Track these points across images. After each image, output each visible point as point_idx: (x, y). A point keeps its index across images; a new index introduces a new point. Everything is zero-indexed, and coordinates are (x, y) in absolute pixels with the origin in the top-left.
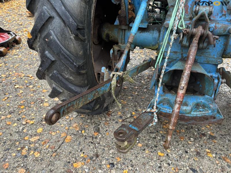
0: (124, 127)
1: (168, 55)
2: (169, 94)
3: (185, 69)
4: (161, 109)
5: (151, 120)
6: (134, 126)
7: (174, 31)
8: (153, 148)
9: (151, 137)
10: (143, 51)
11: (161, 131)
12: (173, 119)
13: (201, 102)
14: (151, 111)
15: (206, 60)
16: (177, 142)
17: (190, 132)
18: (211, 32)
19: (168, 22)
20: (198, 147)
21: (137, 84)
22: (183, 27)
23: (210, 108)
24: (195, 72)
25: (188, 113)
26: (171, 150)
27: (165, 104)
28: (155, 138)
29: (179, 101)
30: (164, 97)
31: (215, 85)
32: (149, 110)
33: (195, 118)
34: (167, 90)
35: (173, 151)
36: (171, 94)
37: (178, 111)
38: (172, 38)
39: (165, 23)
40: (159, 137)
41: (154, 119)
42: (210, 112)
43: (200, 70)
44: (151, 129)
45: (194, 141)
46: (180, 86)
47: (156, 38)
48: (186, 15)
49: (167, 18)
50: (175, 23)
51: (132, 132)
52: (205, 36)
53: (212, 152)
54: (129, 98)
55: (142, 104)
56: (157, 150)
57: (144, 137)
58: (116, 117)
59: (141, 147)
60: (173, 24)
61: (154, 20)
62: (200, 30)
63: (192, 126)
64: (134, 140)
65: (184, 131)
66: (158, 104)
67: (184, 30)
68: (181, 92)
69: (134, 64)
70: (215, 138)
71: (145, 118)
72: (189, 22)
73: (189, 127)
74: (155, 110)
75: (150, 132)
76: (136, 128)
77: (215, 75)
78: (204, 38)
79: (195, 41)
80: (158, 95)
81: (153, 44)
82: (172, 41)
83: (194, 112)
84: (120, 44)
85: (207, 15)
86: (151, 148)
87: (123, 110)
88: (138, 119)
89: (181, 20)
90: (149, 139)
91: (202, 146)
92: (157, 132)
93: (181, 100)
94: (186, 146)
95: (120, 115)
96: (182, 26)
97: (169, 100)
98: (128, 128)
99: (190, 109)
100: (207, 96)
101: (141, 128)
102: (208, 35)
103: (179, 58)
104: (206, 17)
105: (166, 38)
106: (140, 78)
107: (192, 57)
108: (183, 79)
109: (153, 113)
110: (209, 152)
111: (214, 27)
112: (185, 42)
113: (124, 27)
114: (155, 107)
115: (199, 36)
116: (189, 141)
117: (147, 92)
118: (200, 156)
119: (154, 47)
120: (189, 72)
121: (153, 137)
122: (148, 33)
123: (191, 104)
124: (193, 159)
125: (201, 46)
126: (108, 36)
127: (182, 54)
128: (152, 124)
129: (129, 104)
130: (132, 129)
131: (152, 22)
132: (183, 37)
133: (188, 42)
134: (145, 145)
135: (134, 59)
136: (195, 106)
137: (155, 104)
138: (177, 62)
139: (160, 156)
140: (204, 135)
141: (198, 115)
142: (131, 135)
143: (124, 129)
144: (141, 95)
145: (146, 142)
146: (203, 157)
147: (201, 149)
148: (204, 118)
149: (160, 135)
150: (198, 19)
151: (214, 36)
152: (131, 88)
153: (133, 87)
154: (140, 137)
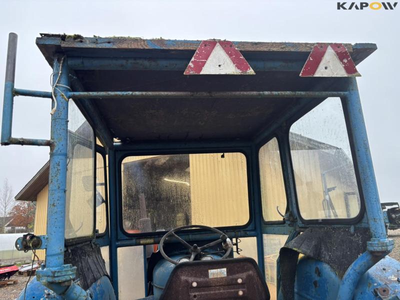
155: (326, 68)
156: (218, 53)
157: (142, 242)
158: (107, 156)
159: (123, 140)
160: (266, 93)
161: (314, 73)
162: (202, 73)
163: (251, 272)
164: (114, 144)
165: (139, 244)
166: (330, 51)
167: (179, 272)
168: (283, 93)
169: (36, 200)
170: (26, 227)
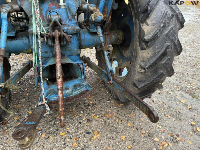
0: (20, 127)
1: (40, 55)
2: (53, 85)
3: (57, 63)
4: (50, 99)
5: (44, 110)
6: (31, 122)
7: (39, 36)
8: (55, 133)
9: (51, 125)
10: (23, 56)
11: (58, 116)
12: (60, 102)
13: (77, 83)
14: (42, 104)
15: (70, 53)
16: (72, 119)
17: (79, 107)
18: (66, 33)
19: (31, 29)
20: (86, 116)
21: (25, 87)
22: (45, 32)
23: (84, 85)
24: (64, 63)
25: (71, 94)
26: (70, 127)
27: (52, 94)
28: (55, 124)
29: (60, 88)
30: (50, 89)
31: (82, 69)
32: (40, 104)
33: (76, 96)
34: (51, 82)
35: (71, 127)
36: (54, 85)
37: (61, 95)
38: (39, 41)
39: (29, 30)
40: (58, 122)
41: (46, 109)
42: (84, 88)
44: (49, 118)
45: (83, 113)
46: (57, 76)
47: (27, 43)
48: (44, 22)
49: (30, 26)
50: (38, 30)
51: (29, 127)
52: (62, 36)
53: (96, 115)
54: (21, 101)
55: (35, 101)
56: (59, 133)
57: (46, 128)
58: (13, 123)
59: (45, 137)
60: (36, 30)
61: (21, 28)
62: (57, 33)
63: (79, 103)
64: (34, 133)
65: (75, 109)
66: (47, 96)
67: (46, 34)
68: (59, 81)
69: (17, 69)
70: (95, 104)
71: (38, 111)
72: (48, 28)
73: (78, 104)
74: (45, 101)
75: (49, 121)
76: (33, 123)
77: (80, 62)
78: (62, 38)
79: (56, 41)
80: (43, 89)
81: (27, 49)
82: (40, 44)
83: (74, 92)
85: (58, 22)
86: (54, 133)
87: (18, 114)
88: (33, 114)
89: (41, 27)
90: (50, 127)
91: (89, 114)
92: (55, 118)
93: (62, 87)
94: (79, 119)
95: (17, 119)
96: (43, 31)
97: (54, 90)
98: (24, 126)
99: (71, 90)
100: (79, 78)
101: (37, 120)
102: (64, 36)
103: (51, 56)
104: (58, 23)
105: (35, 42)
106: (27, 80)
107: (58, 53)
108: (57, 71)
109: (44, 105)
110: (94, 116)
111: (66, 29)
112: (50, 43)
114: (44, 99)
115: (58, 37)
116: (80, 114)
117: (37, 90)
118: (90, 121)
119: (28, 51)
120: (60, 64)
121: (53, 124)
122: (18, 40)
123: (71, 87)
124: (86, 125)
125: (62, 44)
127: (52, 52)
128: (46, 114)
129: (23, 106)
130: (29, 125)
131: (20, 30)
132: (47, 39)
133: (53, 42)
134: (48, 134)
135: (16, 64)
136: (74, 88)
137: (43, 97)
138: (50, 59)
139: (62, 136)
140: (88, 105)
141: (78, 93)
142: (29, 130)
143: (21, 128)
144: (33, 95)
145: (48, 130)
146: (92, 121)
147: (89, 116)
148: (82, 93)
149: (58, 120)
150: (53, 25)
151: (68, 36)
152: (21, 91)
153: (23, 89)
154: (42, 129)
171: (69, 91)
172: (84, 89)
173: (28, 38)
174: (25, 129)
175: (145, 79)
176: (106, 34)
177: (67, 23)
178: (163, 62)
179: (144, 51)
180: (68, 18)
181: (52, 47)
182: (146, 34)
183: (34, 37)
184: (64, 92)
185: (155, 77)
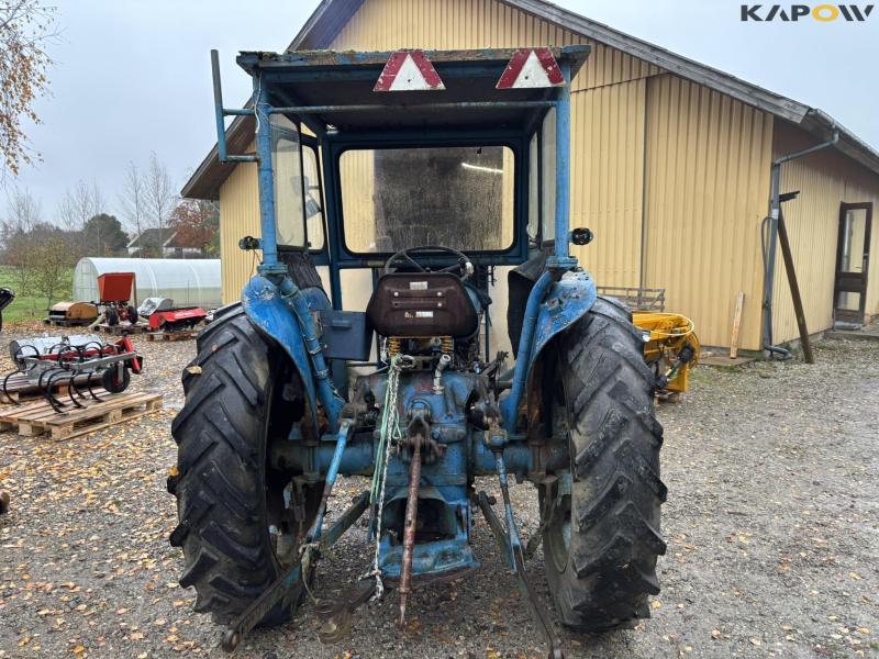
1: (385, 479)
3: (410, 496)
5: (372, 589)
7: (389, 442)
13: (450, 548)
14: (371, 575)
15: (444, 481)
18: (436, 440)
19: (378, 430)
22: (399, 437)
23: (462, 555)
24: (424, 498)
25: (430, 569)
27: (394, 564)
29: (409, 545)
32: (367, 574)
33: (441, 574)
37: (408, 559)
38: (388, 452)
41: (378, 586)
43: (435, 494)
46: (405, 521)
47: (368, 455)
48: (401, 419)
52: (428, 445)
53: (496, 650)
60: (386, 433)
61: (365, 424)
62: (418, 440)
67: (401, 440)
68: (409, 530)
72: (405, 429)
74: (376, 571)
77: (463, 503)
78: (427, 449)
79: (416, 454)
81: (365, 467)
82: (388, 457)
83: (439, 565)
84: (305, 473)
85: (423, 420)
89: (395, 427)
91: (479, 645)
93: (411, 542)
96: (397, 435)
97: (398, 556)
99: (433, 561)
100: (457, 538)
102: (431, 445)
104: (423, 422)
105: (381, 453)
107: (415, 477)
108: (409, 510)
109: (374, 576)
110: (490, 651)
112: (406, 456)
113: (310, 443)
114: (377, 568)
115: (420, 447)
120: (416, 499)
123: (433, 554)
125: (428, 460)
126: (282, 461)
128: (375, 597)
132: (401, 450)
133: (409, 456)
136: (440, 556)
141: (446, 569)
147: (478, 649)
150: (414, 425)
151: (440, 445)
155: (527, 78)
156: (409, 67)
157: (369, 263)
158: (320, 148)
159: (339, 128)
160: (464, 104)
161: (512, 84)
162: (391, 89)
163: (452, 288)
164: (329, 132)
165: (366, 267)
166: (533, 57)
167: (383, 283)
168: (482, 104)
169: (218, 198)
170: (202, 248)
171: (428, 562)
172: (461, 563)
173: (373, 446)
174: (335, 602)
175: (589, 552)
176: (534, 446)
177: (443, 421)
178: (618, 513)
179: (579, 484)
180: (447, 410)
181: (408, 464)
182: (578, 451)
183: (381, 445)
184: (415, 561)
185: (608, 546)
